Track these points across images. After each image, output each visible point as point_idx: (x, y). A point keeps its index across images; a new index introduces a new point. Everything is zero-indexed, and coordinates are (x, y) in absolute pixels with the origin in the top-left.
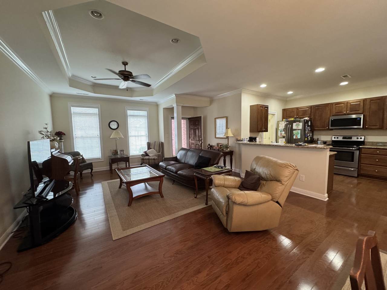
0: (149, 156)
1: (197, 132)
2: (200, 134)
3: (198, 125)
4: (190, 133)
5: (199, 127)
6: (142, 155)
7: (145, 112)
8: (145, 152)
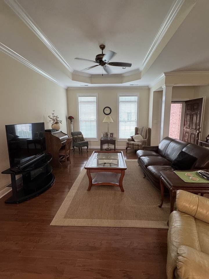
0: (134, 141)
1: (195, 118)
2: (198, 122)
3: (197, 109)
4: (186, 119)
5: (197, 112)
6: (129, 140)
7: (135, 97)
8: (132, 137)
